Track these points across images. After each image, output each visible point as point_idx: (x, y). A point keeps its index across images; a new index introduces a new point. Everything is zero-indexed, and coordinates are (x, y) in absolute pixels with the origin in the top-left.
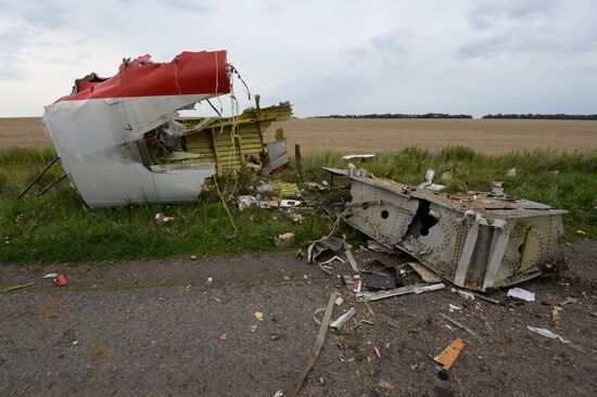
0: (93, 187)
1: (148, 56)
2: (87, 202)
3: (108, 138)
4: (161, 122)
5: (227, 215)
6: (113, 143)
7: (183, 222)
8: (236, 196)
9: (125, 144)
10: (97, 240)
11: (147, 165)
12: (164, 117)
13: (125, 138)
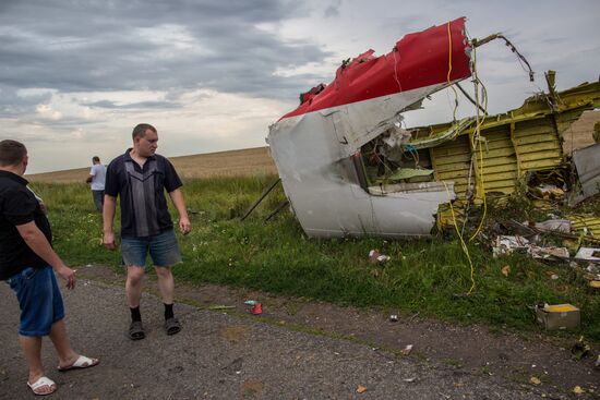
0: (310, 212)
1: (371, 51)
2: (306, 229)
3: (323, 155)
4: (381, 130)
5: (465, 261)
6: (329, 161)
7: (399, 263)
8: (493, 234)
9: (341, 161)
10: (301, 272)
11: (365, 187)
12: (383, 123)
13: (340, 154)
